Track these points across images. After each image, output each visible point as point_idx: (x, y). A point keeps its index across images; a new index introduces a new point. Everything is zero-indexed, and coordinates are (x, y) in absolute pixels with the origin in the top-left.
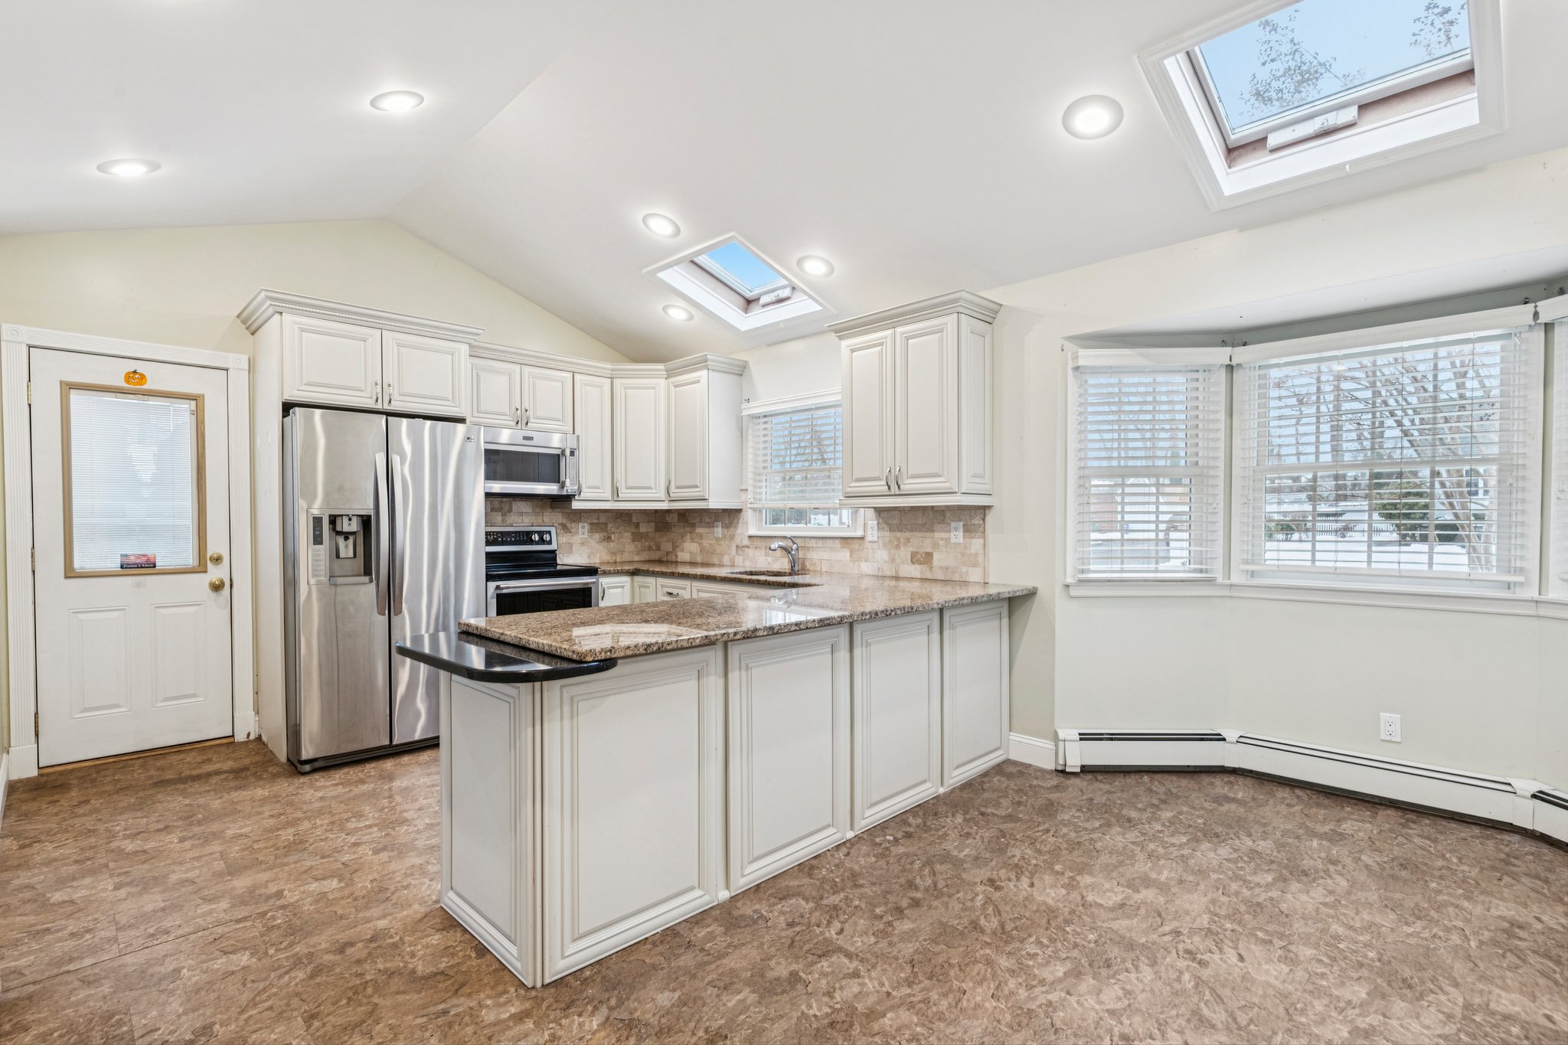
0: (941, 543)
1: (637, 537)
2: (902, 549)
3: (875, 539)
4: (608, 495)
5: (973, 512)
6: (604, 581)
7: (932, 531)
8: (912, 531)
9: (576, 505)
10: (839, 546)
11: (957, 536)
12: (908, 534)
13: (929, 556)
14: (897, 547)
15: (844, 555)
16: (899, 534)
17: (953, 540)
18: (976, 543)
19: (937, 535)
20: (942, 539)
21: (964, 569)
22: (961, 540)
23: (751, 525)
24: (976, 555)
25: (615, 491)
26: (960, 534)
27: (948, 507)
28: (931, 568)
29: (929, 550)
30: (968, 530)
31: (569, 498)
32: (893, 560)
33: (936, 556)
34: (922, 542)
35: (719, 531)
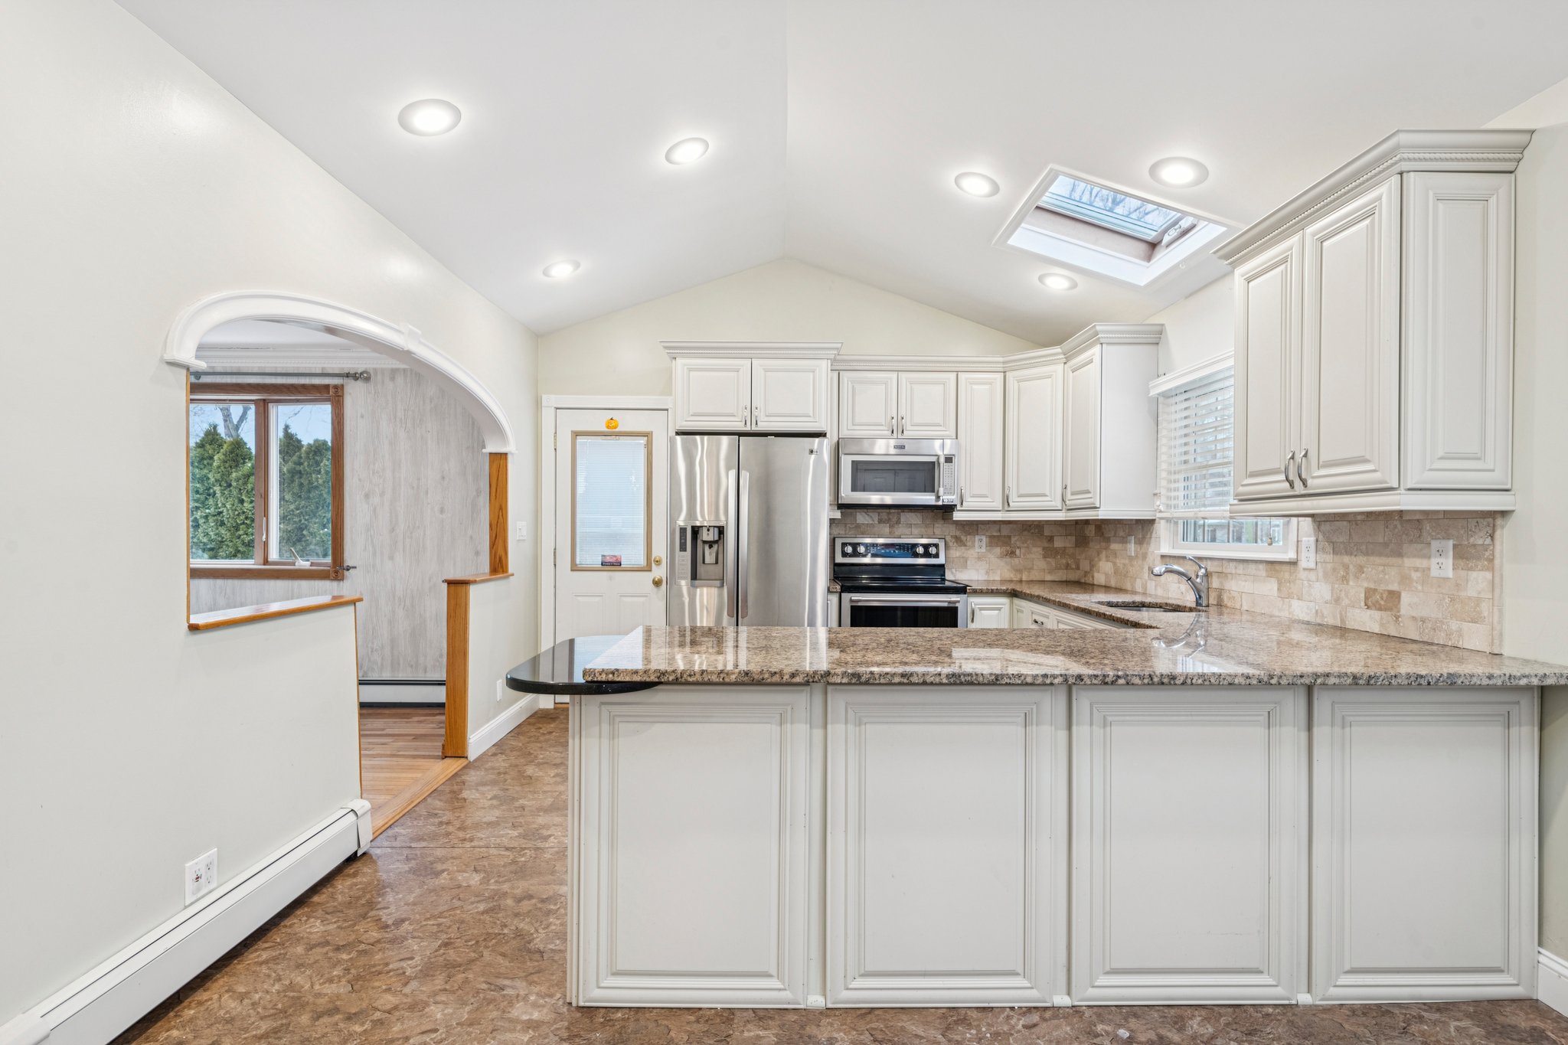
0: (1415, 575)
1: (1050, 552)
2: (1351, 583)
3: (1312, 565)
4: (998, 504)
5: (1473, 523)
6: (975, 601)
7: (1400, 555)
8: (1367, 554)
9: (957, 516)
10: (1264, 574)
11: (1442, 565)
12: (1361, 560)
13: (1394, 596)
14: (1345, 579)
15: (1270, 587)
16: (1346, 559)
17: (1435, 572)
18: (1477, 581)
19: (1408, 562)
20: (1417, 570)
21: (1454, 625)
22: (1450, 574)
23: (1164, 542)
24: (1478, 601)
25: (1006, 500)
26: (1448, 562)
27: (1426, 513)
28: (1397, 618)
29: (1395, 587)
30: (1462, 554)
31: (949, 509)
32: (1337, 600)
33: (1405, 598)
34: (1383, 572)
35: (1132, 548)
